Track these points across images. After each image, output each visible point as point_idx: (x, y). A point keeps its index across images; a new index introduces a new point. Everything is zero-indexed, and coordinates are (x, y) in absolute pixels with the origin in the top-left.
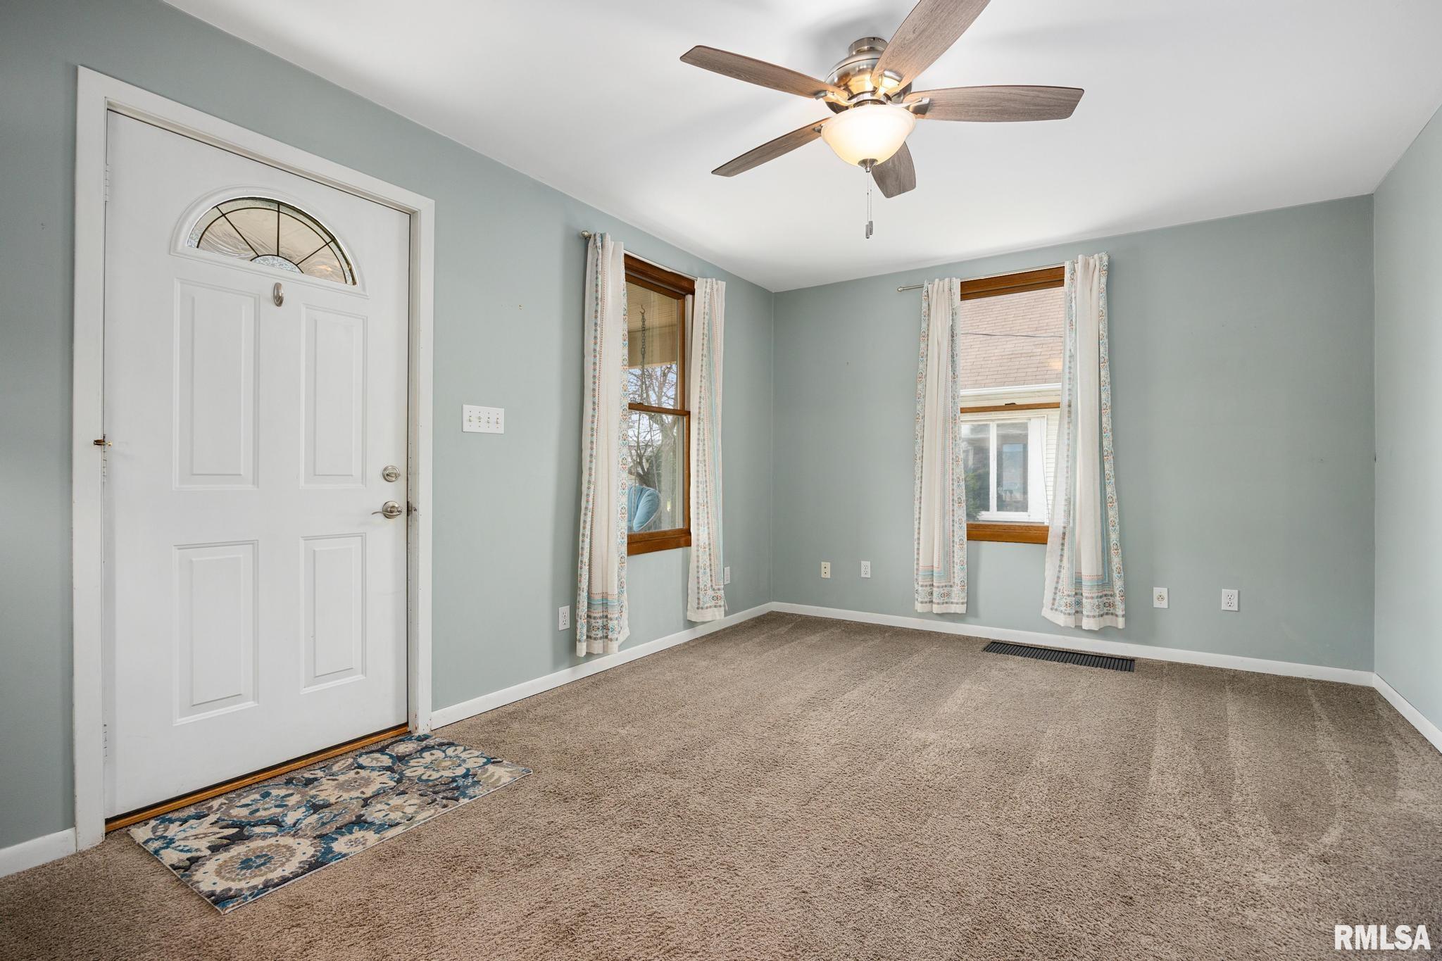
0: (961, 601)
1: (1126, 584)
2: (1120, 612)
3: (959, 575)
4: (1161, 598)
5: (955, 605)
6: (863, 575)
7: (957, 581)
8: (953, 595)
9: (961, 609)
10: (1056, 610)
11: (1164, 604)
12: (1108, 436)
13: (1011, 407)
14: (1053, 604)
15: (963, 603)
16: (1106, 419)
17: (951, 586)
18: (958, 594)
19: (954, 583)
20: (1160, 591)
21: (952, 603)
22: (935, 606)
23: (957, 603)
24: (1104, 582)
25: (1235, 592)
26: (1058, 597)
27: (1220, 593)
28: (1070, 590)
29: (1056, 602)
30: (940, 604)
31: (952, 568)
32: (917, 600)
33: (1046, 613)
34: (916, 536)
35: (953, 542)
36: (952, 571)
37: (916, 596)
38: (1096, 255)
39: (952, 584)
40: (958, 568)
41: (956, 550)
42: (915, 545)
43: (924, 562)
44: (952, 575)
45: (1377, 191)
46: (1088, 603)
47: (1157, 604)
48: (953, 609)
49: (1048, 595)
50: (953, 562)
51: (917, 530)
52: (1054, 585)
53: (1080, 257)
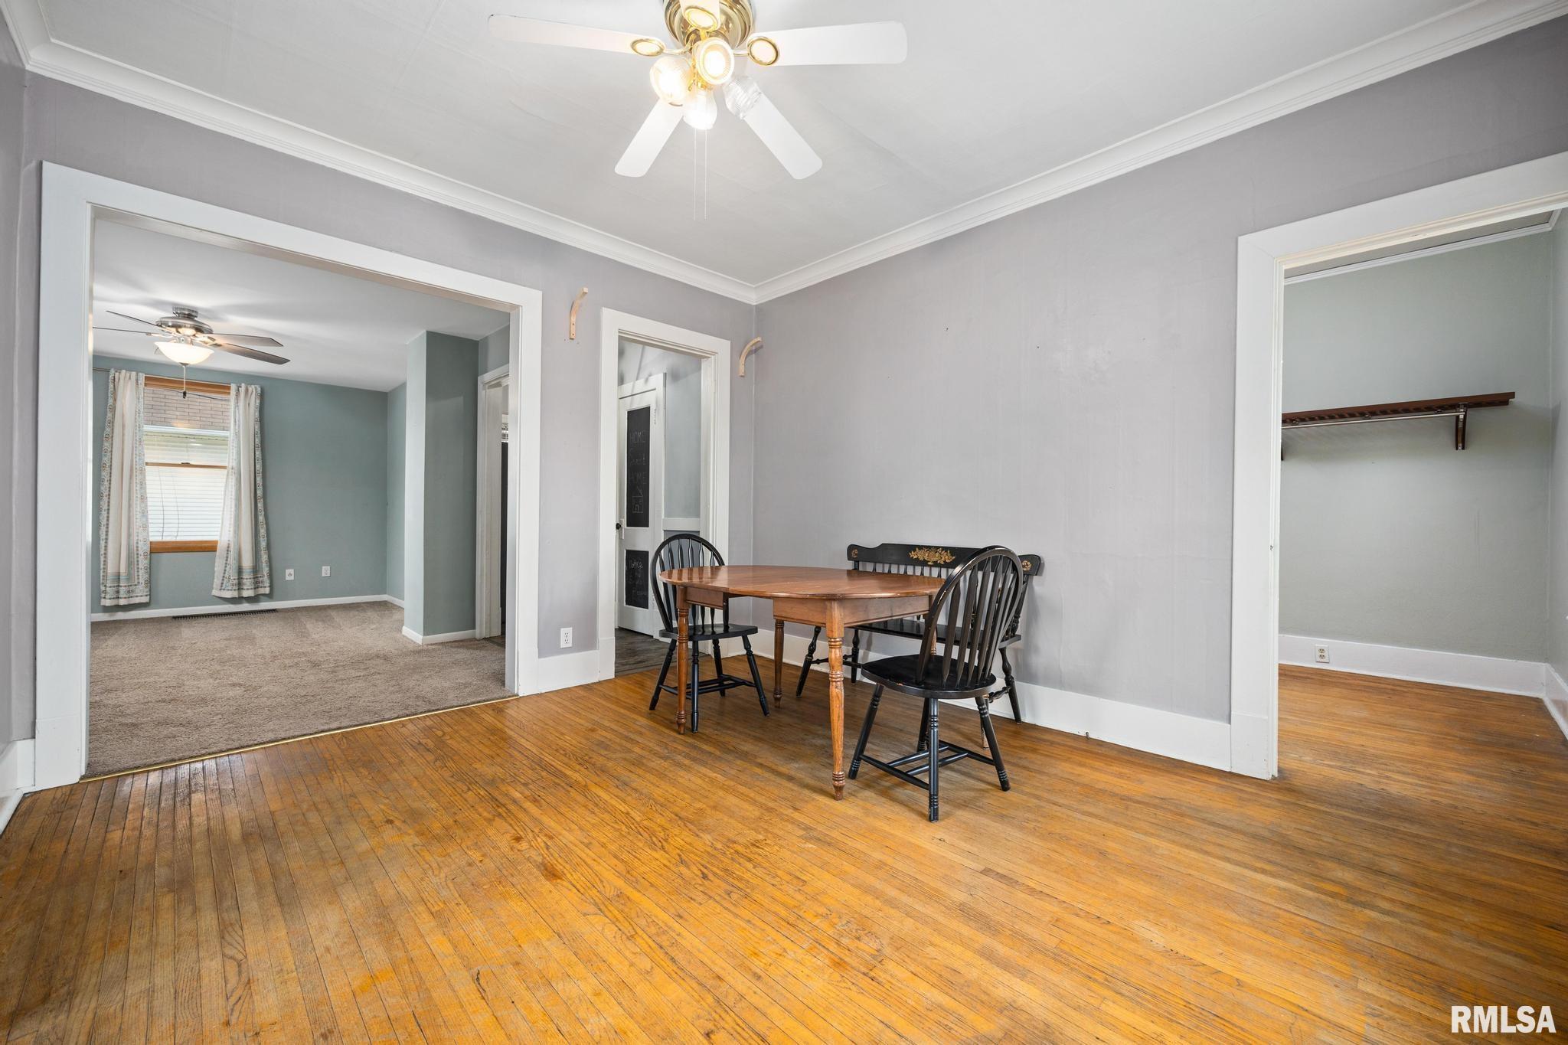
0: (145, 594)
1: (270, 571)
2: (266, 584)
3: (143, 576)
4: (290, 574)
5: (140, 598)
7: (142, 580)
8: (137, 590)
9: (145, 600)
10: (224, 589)
14: (222, 587)
15: (147, 595)
17: (136, 585)
18: (141, 589)
19: (139, 583)
20: (289, 571)
21: (137, 596)
22: (121, 600)
23: (142, 596)
24: (256, 570)
25: (329, 567)
26: (225, 582)
27: (321, 568)
28: (234, 576)
29: (224, 585)
30: (125, 598)
31: (136, 573)
32: (105, 598)
33: (215, 592)
34: (102, 552)
35: (137, 554)
36: (136, 575)
37: (103, 595)
38: (253, 386)
39: (136, 583)
40: (141, 572)
41: (140, 560)
42: (102, 559)
43: (111, 569)
44: (136, 577)
45: (390, 392)
46: (248, 582)
47: (288, 578)
48: (137, 600)
49: (217, 582)
50: (138, 568)
51: (103, 548)
52: (222, 575)
53: (243, 385)
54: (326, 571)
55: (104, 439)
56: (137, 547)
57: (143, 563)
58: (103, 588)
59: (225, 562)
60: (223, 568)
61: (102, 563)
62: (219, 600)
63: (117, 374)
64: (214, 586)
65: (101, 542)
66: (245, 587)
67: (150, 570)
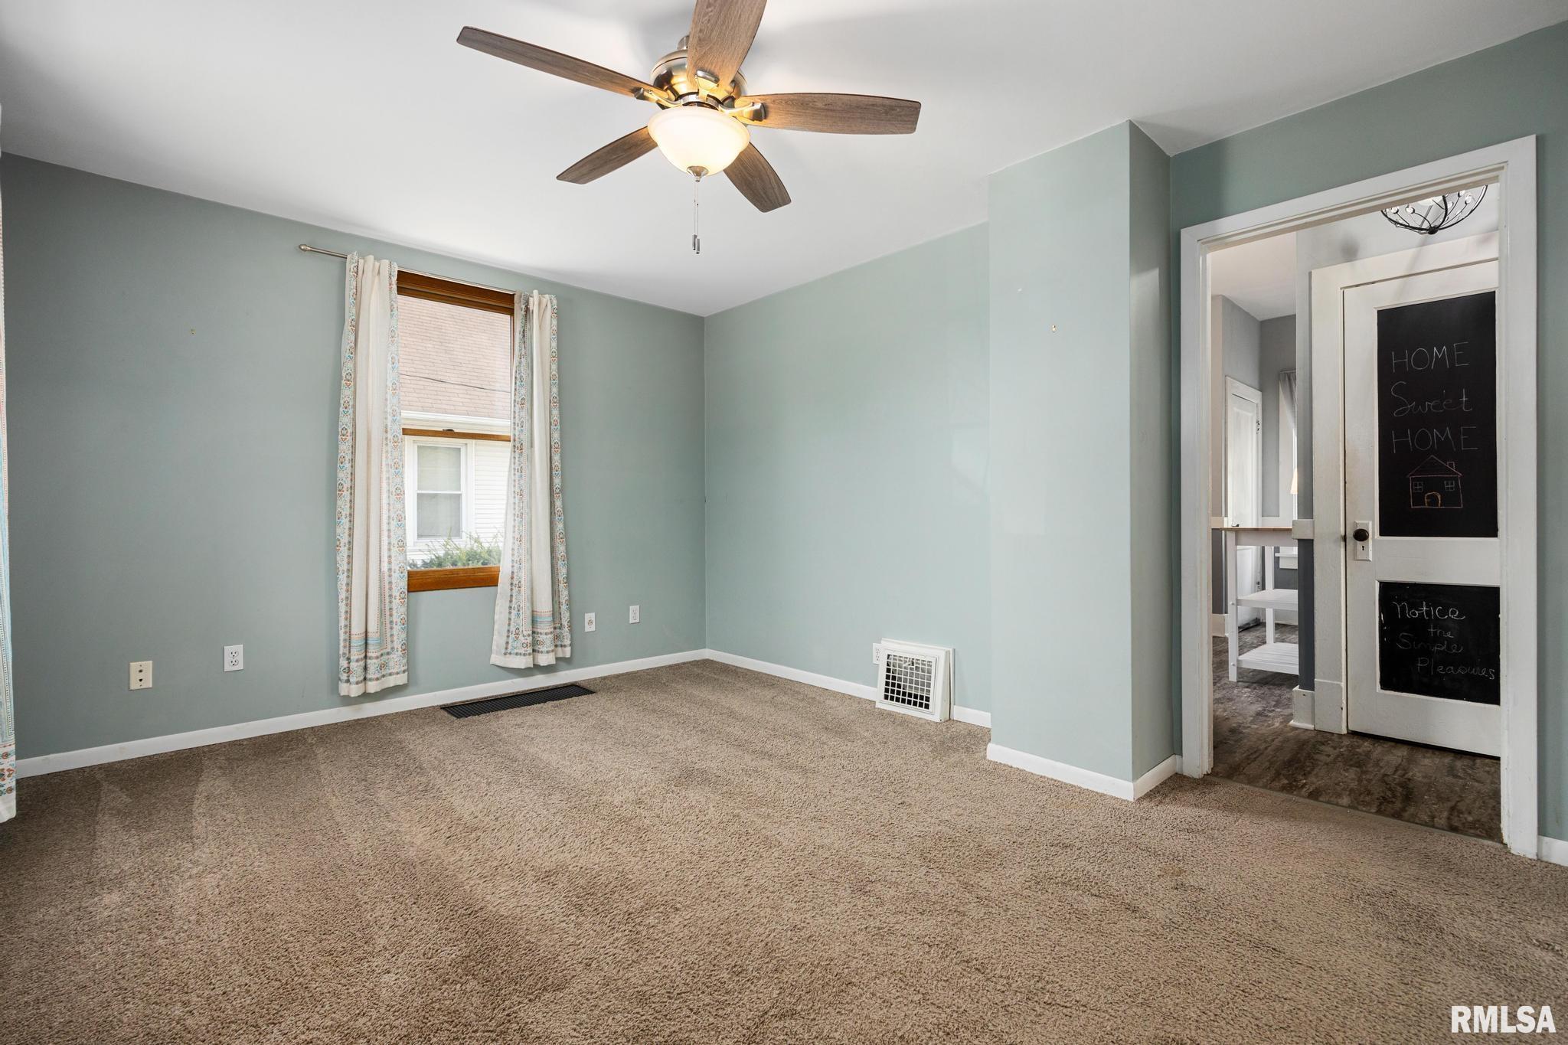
0: (403, 669)
1: (571, 617)
2: (567, 642)
3: (399, 636)
4: (590, 622)
5: (394, 676)
6: (228, 667)
7: (397, 645)
8: (391, 664)
9: (401, 679)
10: (510, 653)
11: (593, 628)
12: (557, 473)
13: (449, 433)
14: (506, 648)
15: (404, 672)
16: (556, 458)
17: (388, 654)
18: (397, 661)
19: (392, 648)
20: (590, 616)
21: (390, 674)
22: (370, 684)
23: (398, 673)
24: (556, 614)
25: (638, 607)
26: (511, 641)
27: (629, 610)
28: (526, 629)
29: (510, 646)
30: (377, 679)
31: (388, 630)
32: (348, 681)
33: (497, 659)
34: (343, 595)
35: (390, 596)
36: (388, 635)
37: (344, 677)
38: (547, 296)
39: (389, 650)
40: (397, 628)
41: (394, 606)
42: (343, 608)
43: (357, 629)
44: (389, 639)
45: (709, 317)
46: (546, 639)
47: (588, 628)
48: (391, 682)
49: (499, 640)
50: (391, 622)
51: (344, 587)
52: (506, 628)
53: (536, 292)
54: (634, 614)
55: (343, 382)
56: (390, 583)
57: (399, 611)
58: (344, 663)
59: (508, 604)
60: (507, 616)
61: (343, 616)
62: (502, 671)
63: (361, 261)
64: (494, 647)
65: (340, 604)
66: (543, 649)
67: (410, 624)
